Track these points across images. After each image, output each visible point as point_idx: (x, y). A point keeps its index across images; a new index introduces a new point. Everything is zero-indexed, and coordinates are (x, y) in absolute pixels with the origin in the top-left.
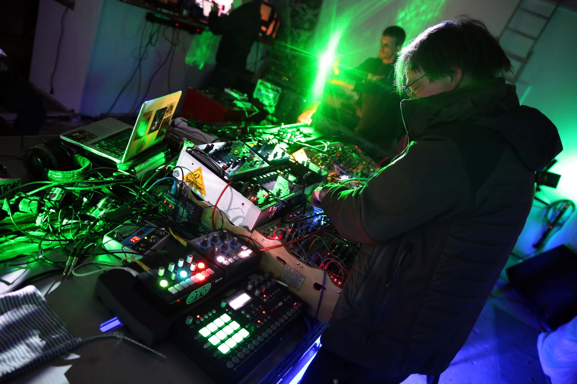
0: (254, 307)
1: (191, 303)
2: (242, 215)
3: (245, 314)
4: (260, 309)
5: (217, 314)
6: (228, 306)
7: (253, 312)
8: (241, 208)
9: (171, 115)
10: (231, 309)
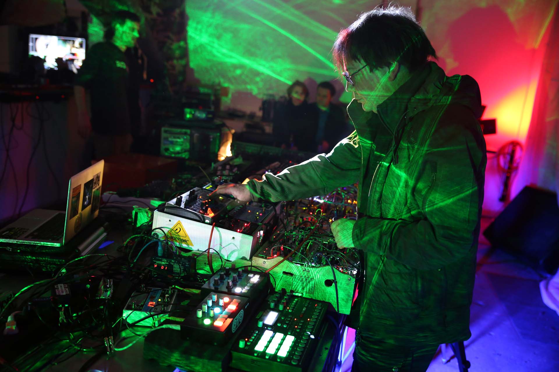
0: (285, 319)
1: (236, 330)
2: (236, 248)
3: (282, 325)
4: (290, 318)
5: (259, 333)
6: (264, 325)
7: (287, 322)
8: (232, 242)
9: (99, 186)
10: (267, 326)
